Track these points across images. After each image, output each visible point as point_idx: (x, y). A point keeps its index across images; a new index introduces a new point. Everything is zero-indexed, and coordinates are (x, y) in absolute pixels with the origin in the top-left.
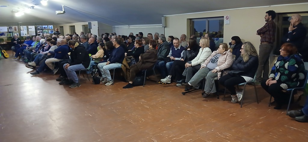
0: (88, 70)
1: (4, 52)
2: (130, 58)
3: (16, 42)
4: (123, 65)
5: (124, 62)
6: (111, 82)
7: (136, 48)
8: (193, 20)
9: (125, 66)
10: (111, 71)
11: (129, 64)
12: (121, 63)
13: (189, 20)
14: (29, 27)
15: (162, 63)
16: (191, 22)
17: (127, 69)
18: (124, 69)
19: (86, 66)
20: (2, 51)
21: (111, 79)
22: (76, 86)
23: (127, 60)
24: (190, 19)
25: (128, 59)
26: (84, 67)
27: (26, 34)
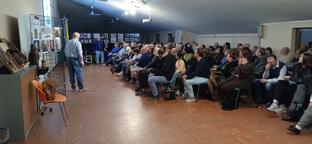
8: (301, 30)
9: (212, 82)
13: (295, 30)
14: (119, 35)
16: (298, 32)
24: (297, 29)
26: (166, 80)
27: (115, 41)
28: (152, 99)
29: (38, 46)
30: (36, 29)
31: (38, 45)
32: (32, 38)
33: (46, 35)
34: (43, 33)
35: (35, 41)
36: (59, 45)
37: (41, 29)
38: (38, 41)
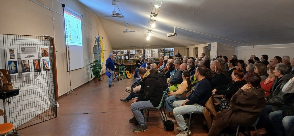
0: (157, 110)
1: (128, 73)
2: (220, 98)
3: (140, 63)
4: (206, 110)
5: (209, 104)
6: (185, 133)
7: (234, 81)
9: (208, 110)
10: (186, 116)
11: (217, 108)
12: (203, 104)
14: (153, 50)
15: (277, 116)
17: (212, 116)
18: (207, 116)
19: (156, 104)
20: (126, 72)
21: (185, 128)
22: (140, 129)
23: (213, 101)
25: (217, 100)
26: (152, 106)
27: (149, 57)
28: (138, 130)
29: (15, 67)
30: (13, 49)
31: (14, 65)
32: (5, 59)
33: (27, 55)
34: (23, 53)
35: (10, 63)
36: (47, 65)
37: (20, 48)
38: (15, 62)
